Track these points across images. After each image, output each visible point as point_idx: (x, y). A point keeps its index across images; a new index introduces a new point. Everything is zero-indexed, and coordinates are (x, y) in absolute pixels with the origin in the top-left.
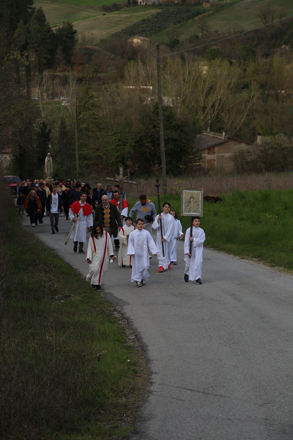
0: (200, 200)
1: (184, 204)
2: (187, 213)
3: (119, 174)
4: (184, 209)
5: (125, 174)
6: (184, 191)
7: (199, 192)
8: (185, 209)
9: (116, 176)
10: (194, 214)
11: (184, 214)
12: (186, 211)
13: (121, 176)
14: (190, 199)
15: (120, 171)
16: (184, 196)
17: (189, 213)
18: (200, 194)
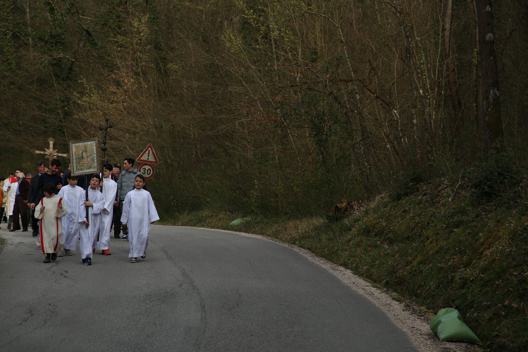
0: (95, 152)
1: (74, 161)
2: (80, 172)
3: (48, 148)
4: (75, 167)
5: (54, 148)
6: (74, 145)
7: (92, 142)
8: (77, 167)
9: (46, 150)
10: (88, 171)
11: (75, 173)
12: (77, 170)
13: (51, 150)
14: (82, 154)
15: (50, 144)
16: (74, 150)
17: (82, 171)
18: (95, 144)
